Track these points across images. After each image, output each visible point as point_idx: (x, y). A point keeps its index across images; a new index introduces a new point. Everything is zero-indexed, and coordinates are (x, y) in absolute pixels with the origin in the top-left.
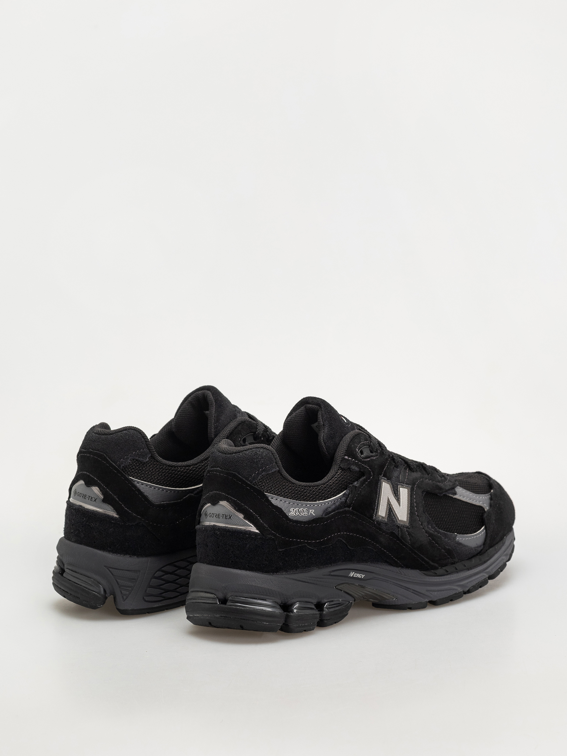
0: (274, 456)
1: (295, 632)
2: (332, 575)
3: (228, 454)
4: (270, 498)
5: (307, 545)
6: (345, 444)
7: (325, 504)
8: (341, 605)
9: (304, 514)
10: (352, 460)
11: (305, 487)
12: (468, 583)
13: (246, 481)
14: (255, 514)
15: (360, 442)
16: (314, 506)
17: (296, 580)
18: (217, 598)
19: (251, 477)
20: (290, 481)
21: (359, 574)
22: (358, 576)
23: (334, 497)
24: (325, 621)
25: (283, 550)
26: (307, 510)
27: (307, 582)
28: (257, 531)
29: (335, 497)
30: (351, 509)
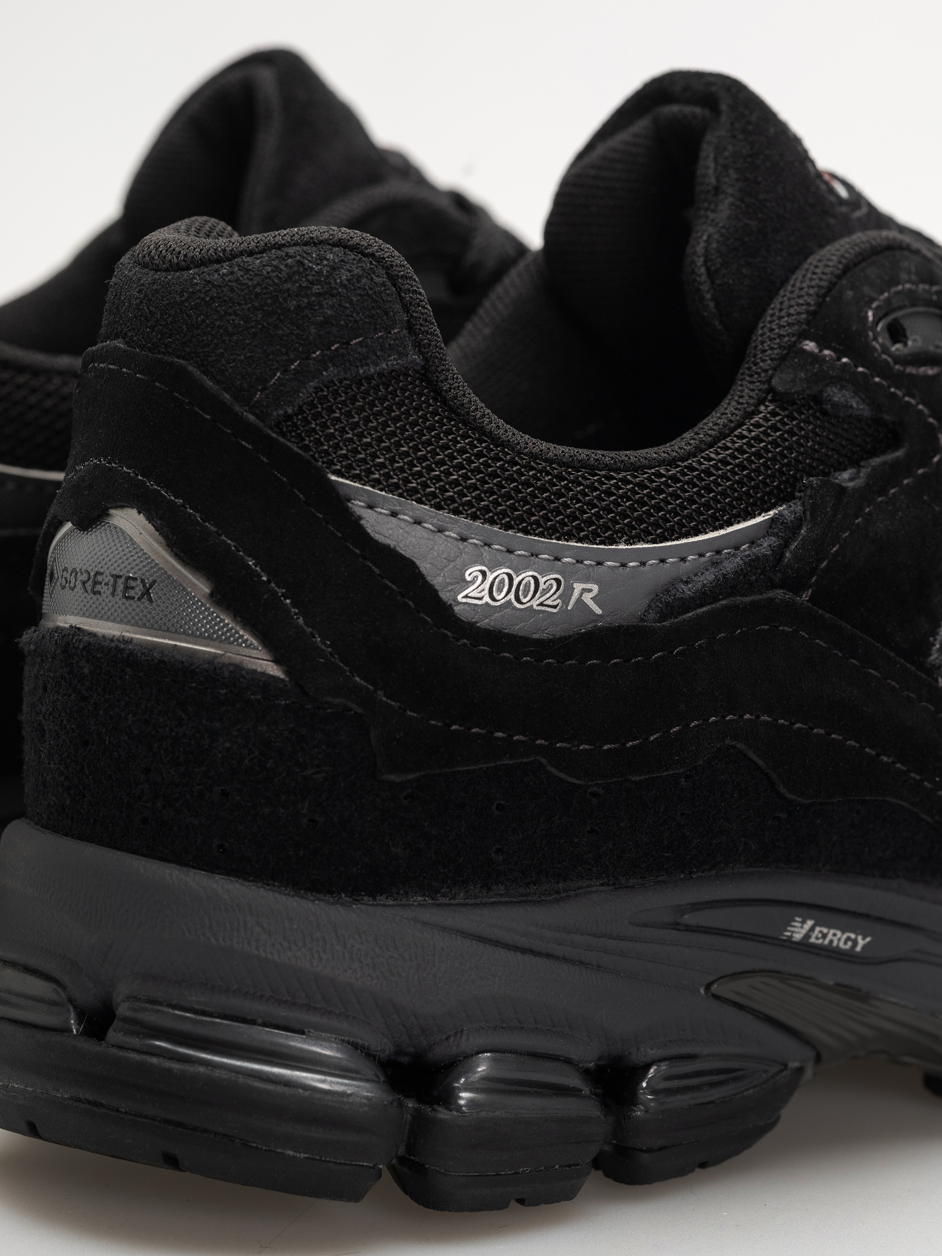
0: (399, 290)
1: (461, 1209)
2: (689, 929)
3: (166, 270)
4: (358, 506)
5: (544, 761)
6: (814, 283)
7: (663, 561)
8: (736, 1079)
9: (541, 604)
10: (839, 359)
11: (566, 465)
13: (237, 408)
14: (269, 581)
15: (894, 281)
16: (599, 563)
17: (482, 939)
18: (71, 1001)
19: (262, 391)
20: (481, 430)
21: (839, 933)
22: (831, 941)
23: (715, 529)
24: (645, 1158)
25: (411, 776)
26: (557, 580)
27: (548, 956)
28: (274, 670)
29: (722, 532)
30: (806, 596)
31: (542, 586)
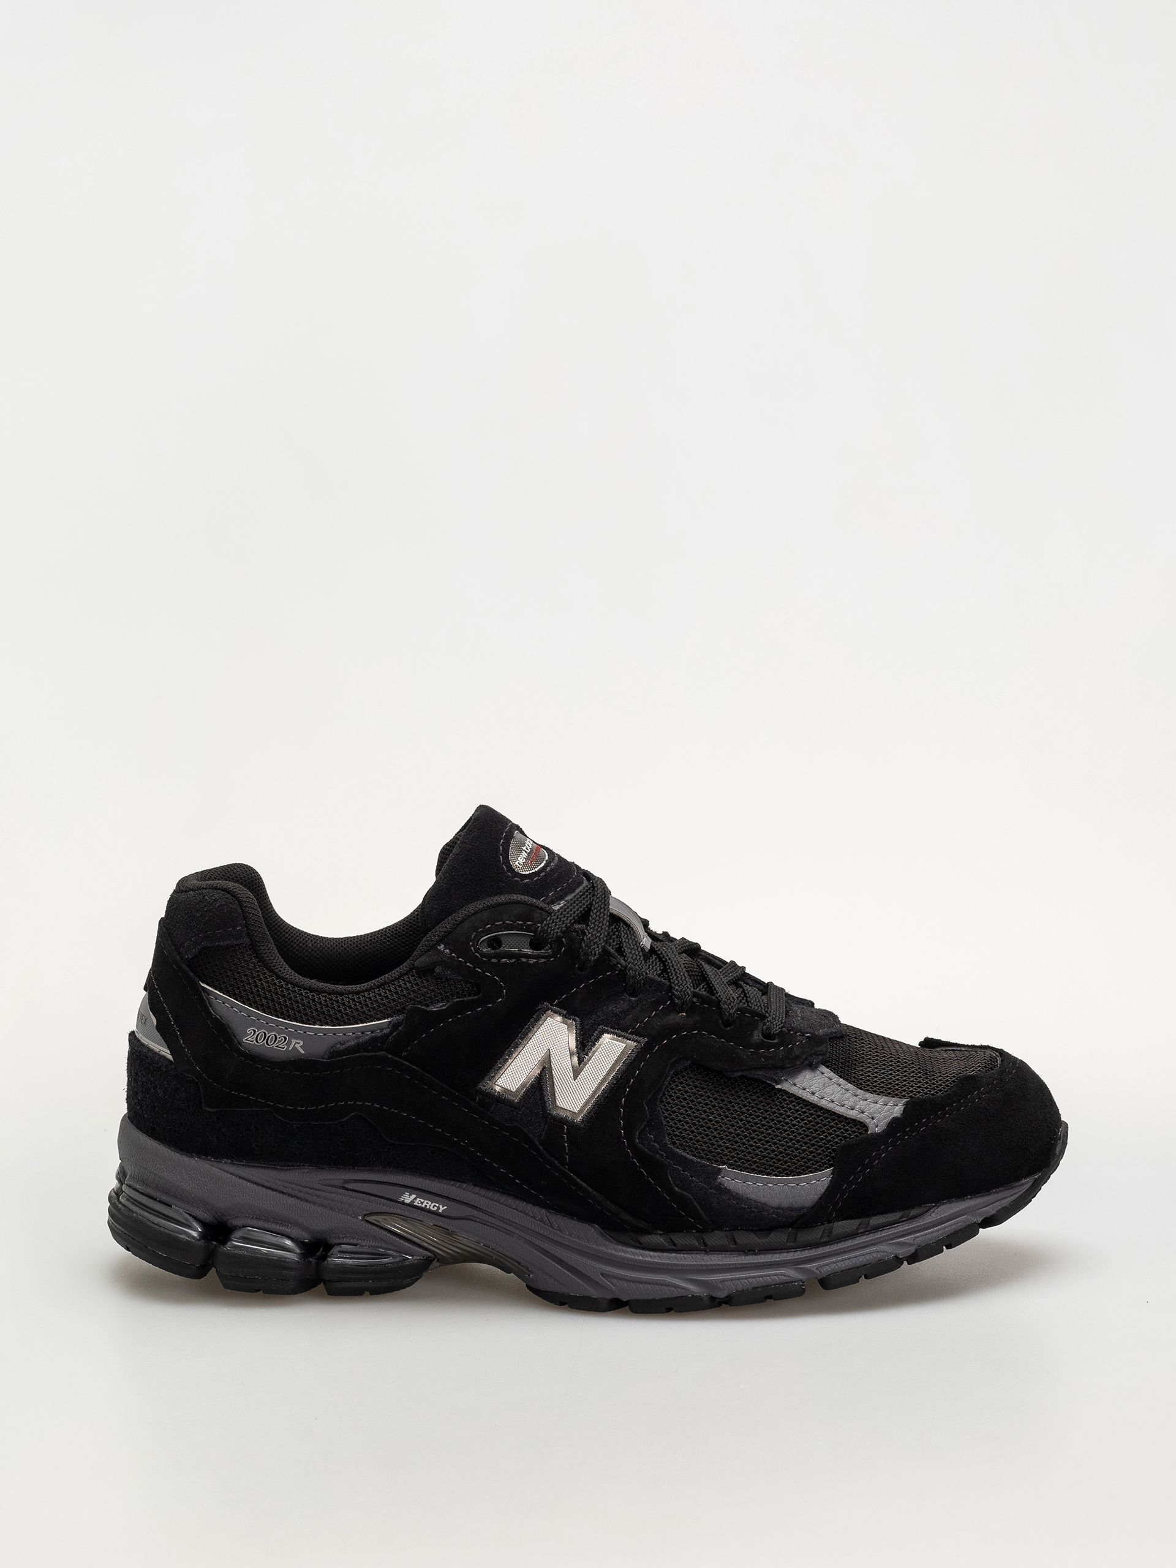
2: (346, 1189)
4: (211, 998)
5: (272, 1111)
9: (277, 1046)
10: (451, 954)
12: (723, 1281)
14: (173, 1024)
15: (498, 920)
16: (304, 1032)
17: (248, 1180)
21: (430, 1203)
22: (426, 1206)
25: (216, 1110)
26: (286, 1037)
27: (279, 1191)
28: (170, 1056)
31: (278, 1039)
